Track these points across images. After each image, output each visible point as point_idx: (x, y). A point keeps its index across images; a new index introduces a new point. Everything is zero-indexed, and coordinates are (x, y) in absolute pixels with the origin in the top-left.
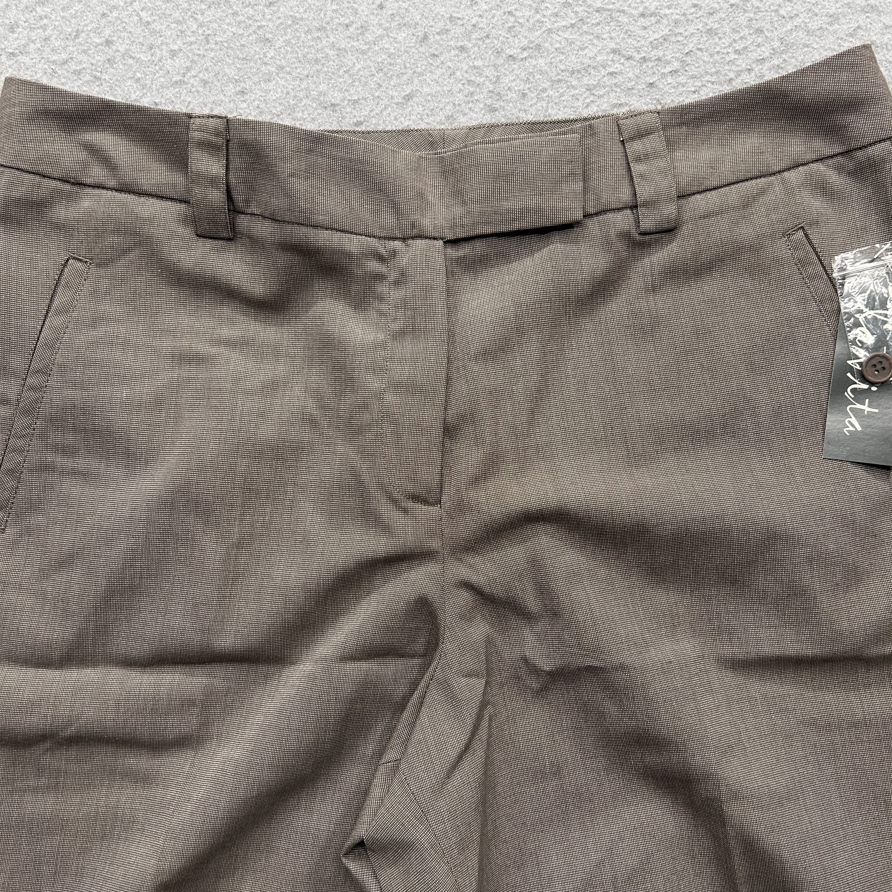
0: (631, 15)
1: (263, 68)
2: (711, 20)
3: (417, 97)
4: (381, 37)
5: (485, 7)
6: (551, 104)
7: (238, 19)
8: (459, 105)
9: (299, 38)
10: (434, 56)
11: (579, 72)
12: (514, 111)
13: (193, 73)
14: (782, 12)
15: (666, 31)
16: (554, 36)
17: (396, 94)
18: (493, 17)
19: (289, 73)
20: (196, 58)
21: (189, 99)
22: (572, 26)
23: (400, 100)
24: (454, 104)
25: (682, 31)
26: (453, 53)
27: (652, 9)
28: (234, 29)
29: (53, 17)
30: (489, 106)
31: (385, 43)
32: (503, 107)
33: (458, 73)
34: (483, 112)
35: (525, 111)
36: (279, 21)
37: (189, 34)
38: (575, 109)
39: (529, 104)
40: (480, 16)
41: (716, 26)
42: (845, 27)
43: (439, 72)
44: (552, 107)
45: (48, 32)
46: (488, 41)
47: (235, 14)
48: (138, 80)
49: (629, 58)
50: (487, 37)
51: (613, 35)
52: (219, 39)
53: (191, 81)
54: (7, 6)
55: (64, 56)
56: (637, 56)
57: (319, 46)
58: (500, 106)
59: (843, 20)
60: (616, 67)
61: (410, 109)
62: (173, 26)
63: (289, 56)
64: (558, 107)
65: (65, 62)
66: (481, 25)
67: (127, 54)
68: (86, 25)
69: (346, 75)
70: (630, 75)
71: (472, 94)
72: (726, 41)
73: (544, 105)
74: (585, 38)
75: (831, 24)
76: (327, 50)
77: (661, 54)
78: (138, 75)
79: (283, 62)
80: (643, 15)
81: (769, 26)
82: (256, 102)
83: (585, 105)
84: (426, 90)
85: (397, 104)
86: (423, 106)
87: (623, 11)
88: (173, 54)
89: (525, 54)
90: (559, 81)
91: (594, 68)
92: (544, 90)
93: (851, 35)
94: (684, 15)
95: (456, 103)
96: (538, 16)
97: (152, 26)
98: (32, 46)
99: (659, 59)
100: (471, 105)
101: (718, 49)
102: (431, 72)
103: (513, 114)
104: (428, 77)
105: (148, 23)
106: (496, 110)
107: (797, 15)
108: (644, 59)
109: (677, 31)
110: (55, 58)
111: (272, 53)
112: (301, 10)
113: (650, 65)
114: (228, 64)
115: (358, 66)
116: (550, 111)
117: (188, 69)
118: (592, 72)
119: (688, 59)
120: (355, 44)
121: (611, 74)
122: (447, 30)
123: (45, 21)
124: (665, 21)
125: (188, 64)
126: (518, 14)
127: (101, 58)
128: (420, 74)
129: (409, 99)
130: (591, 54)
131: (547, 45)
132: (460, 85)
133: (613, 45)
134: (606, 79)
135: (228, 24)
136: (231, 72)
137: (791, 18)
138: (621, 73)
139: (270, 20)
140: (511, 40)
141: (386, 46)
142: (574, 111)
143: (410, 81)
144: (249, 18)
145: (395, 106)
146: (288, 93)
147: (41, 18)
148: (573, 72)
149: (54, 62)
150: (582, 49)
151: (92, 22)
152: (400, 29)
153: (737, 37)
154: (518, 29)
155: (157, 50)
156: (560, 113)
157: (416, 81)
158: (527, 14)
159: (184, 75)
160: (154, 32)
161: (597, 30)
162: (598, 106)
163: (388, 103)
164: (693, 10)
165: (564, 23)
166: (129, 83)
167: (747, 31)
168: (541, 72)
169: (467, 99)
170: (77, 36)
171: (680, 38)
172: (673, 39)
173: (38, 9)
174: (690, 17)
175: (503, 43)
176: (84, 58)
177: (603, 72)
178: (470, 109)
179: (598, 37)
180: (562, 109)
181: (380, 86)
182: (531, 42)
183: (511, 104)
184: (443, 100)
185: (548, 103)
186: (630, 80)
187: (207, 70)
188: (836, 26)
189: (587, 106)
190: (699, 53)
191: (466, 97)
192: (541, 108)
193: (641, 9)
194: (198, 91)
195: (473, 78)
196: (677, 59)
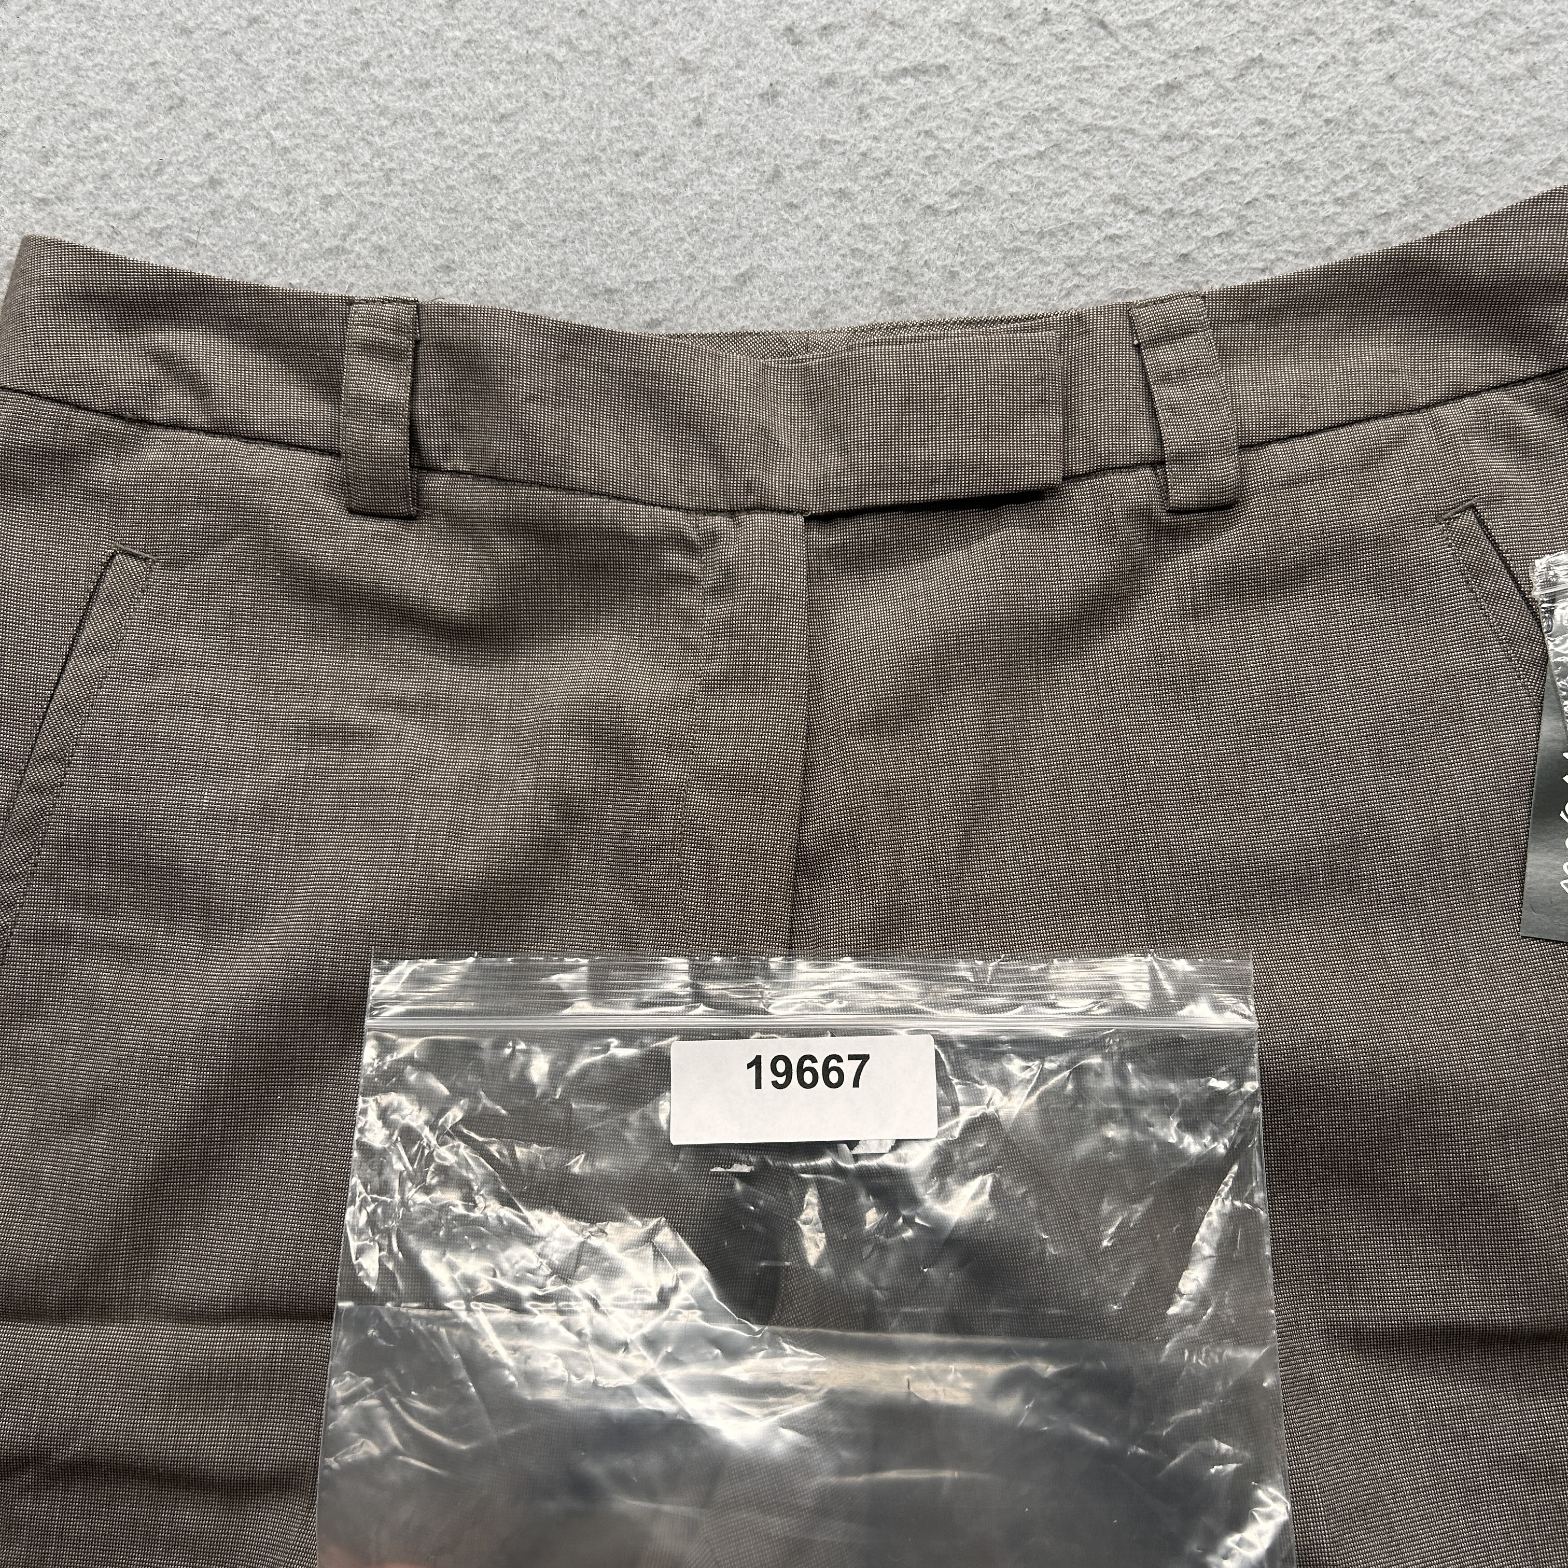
0: (1146, 138)
1: (485, 226)
2: (1291, 146)
3: (759, 277)
4: (697, 173)
5: (883, 123)
6: (1002, 291)
7: (445, 142)
8: (836, 292)
9: (550, 175)
10: (792, 206)
11: (1052, 234)
12: (934, 303)
13: (360, 234)
14: (1420, 133)
15: (1210, 165)
16: (1008, 172)
17: (722, 272)
18: (898, 140)
20: (367, 209)
21: (351, 279)
22: (1041, 155)
23: (729, 284)
24: (827, 291)
25: (1237, 164)
26: (826, 201)
27: (1184, 127)
28: (436, 161)
29: (119, 139)
30: (889, 294)
31: (704, 184)
32: (915, 297)
33: (835, 237)
34: (879, 304)
35: (955, 303)
36: (516, 147)
37: (357, 167)
38: (1046, 300)
39: (963, 290)
40: (875, 138)
41: (1300, 156)
42: (1535, 158)
43: (799, 234)
44: (1004, 296)
45: (109, 164)
46: (888, 181)
47: (440, 134)
48: (262, 247)
49: (1144, 211)
50: (888, 174)
51: (1115, 171)
52: (408, 176)
53: (357, 248)
54: (39, 119)
55: (134, 205)
56: (1158, 208)
57: (588, 188)
58: (910, 293)
59: (1531, 147)
60: (1120, 227)
61: (747, 298)
62: (329, 154)
63: (532, 205)
64: (1014, 297)
65: (136, 216)
66: (877, 154)
67: (245, 203)
68: (176, 154)
69: (634, 240)
70: (1146, 240)
71: (859, 273)
72: (1319, 183)
73: (990, 293)
74: (1064, 176)
75: (1508, 153)
76: (600, 196)
77: (1201, 204)
78: (264, 237)
79: (522, 218)
80: (1167, 138)
81: (1395, 157)
82: (472, 285)
83: (1063, 293)
84: (777, 265)
85: (724, 290)
86: (771, 294)
87: (1132, 131)
88: (327, 202)
89: (956, 204)
90: (1018, 250)
91: (1080, 227)
93: (1547, 173)
94: (1242, 137)
95: (831, 288)
96: (979, 139)
97: (294, 155)
98: (79, 187)
99: (1197, 213)
100: (856, 291)
101: (1304, 196)
102: (786, 235)
103: (933, 309)
104: (780, 243)
105: (286, 150)
106: (902, 302)
107: (1446, 138)
108: (1171, 214)
109: (1230, 165)
110: (118, 208)
111: (502, 200)
112: (557, 128)
113: (1182, 222)
114: (422, 219)
115: (655, 224)
116: (999, 302)
117: (352, 228)
118: (1077, 234)
119: (1250, 213)
120: (650, 186)
121: (1111, 238)
122: (816, 163)
123: (105, 145)
124: (1207, 148)
125: (353, 219)
126: (942, 134)
127: (198, 209)
128: (766, 239)
129: (745, 282)
130: (1074, 205)
131: (995, 187)
132: (837, 258)
133: (1113, 189)
134: (1101, 247)
135: (427, 152)
136: (429, 233)
137: (1437, 143)
138: (1128, 236)
139: (500, 144)
140: (929, 179)
141: (707, 189)
142: (1044, 304)
143: (748, 249)
144: (464, 142)
145: (720, 293)
147: (98, 140)
148: (1041, 235)
149: (116, 216)
150: (1059, 195)
151: (186, 147)
152: (730, 160)
153: (1338, 175)
154: (943, 160)
155: (298, 195)
156: (1019, 306)
157: (758, 250)
158: (960, 134)
159: (344, 238)
160: (294, 165)
161: (1086, 162)
162: (1088, 294)
163: (708, 288)
164: (1257, 129)
165: (1025, 151)
166: (247, 251)
167: (1355, 166)
168: (984, 235)
169: (851, 281)
170: (159, 172)
171: (1236, 178)
172: (1222, 178)
173: (94, 126)
174: (1254, 142)
175: (916, 184)
176: (171, 209)
177: (1096, 235)
178: (855, 298)
179: (1086, 175)
180: (1022, 299)
181: (693, 258)
182: (965, 183)
183: (929, 291)
184: (807, 284)
185: (997, 288)
186: (1146, 248)
188: (1519, 157)
189: (1068, 294)
190: (1271, 204)
191: (849, 278)
192: (983, 298)
193: (1164, 128)
194: (367, 266)
195: (861, 246)
196: (1231, 214)
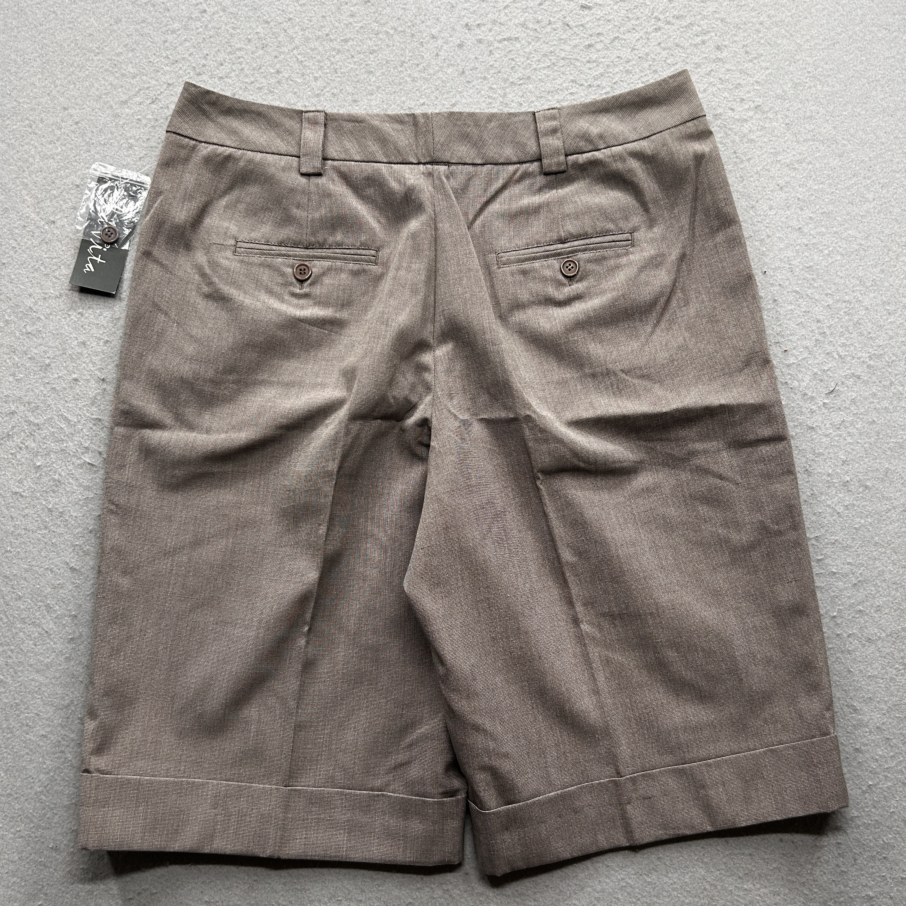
19: (384, 90)
92: (532, 102)
146: (383, 102)
187: (336, 88)
